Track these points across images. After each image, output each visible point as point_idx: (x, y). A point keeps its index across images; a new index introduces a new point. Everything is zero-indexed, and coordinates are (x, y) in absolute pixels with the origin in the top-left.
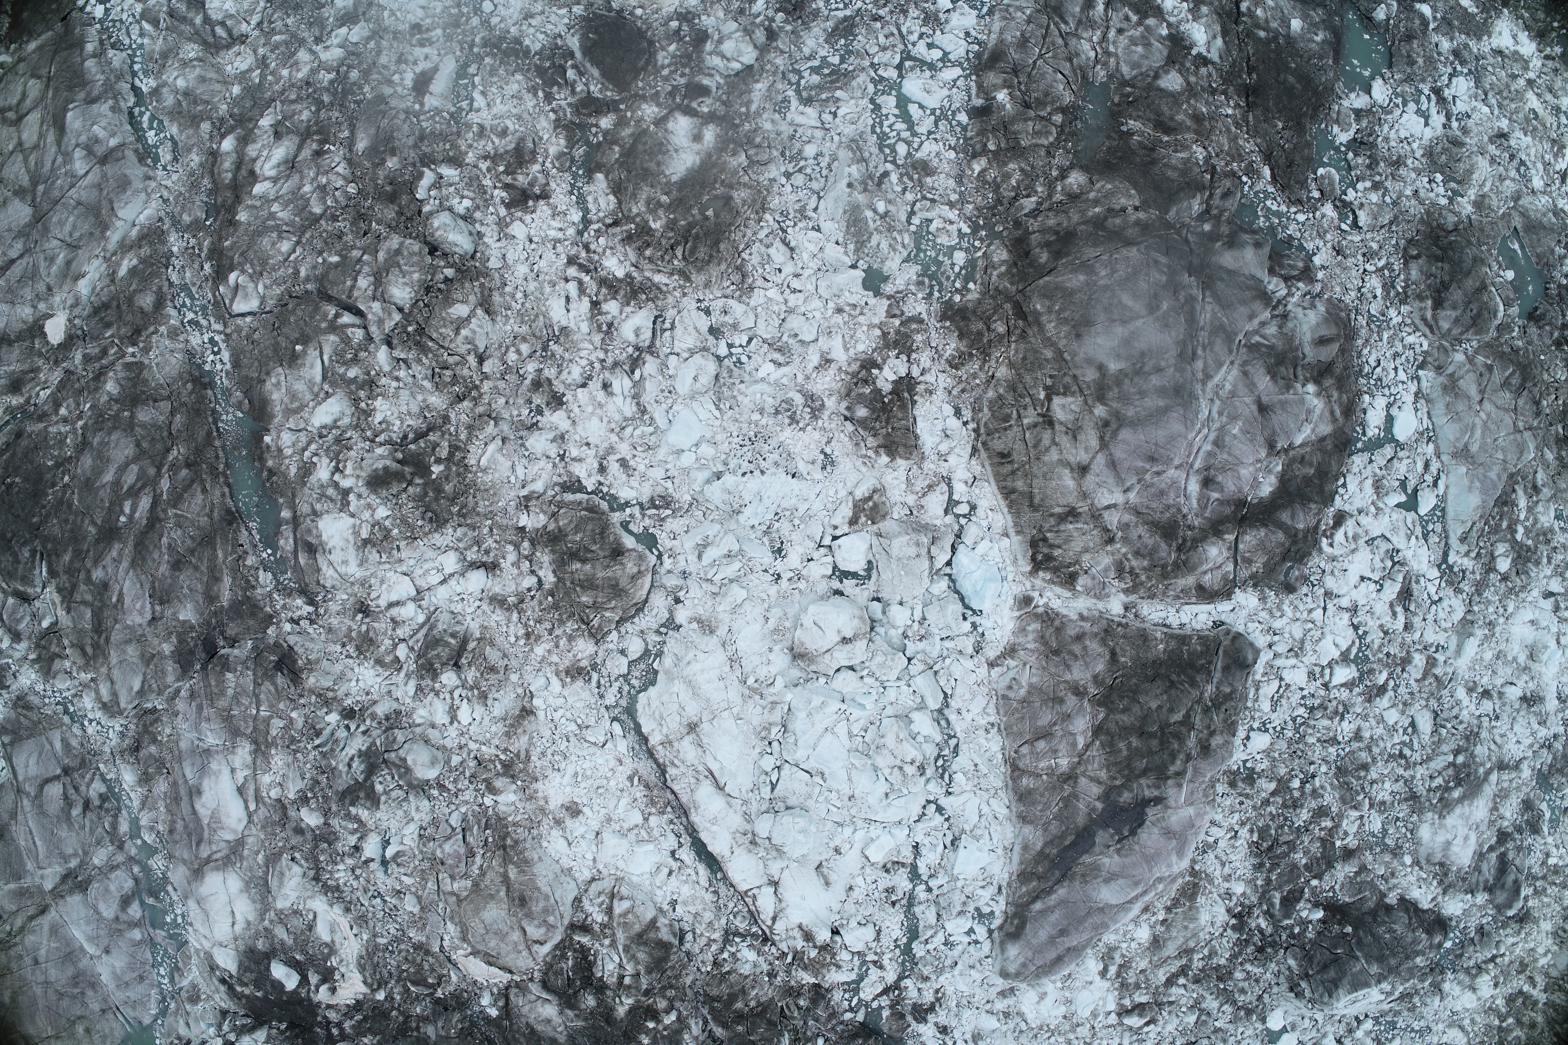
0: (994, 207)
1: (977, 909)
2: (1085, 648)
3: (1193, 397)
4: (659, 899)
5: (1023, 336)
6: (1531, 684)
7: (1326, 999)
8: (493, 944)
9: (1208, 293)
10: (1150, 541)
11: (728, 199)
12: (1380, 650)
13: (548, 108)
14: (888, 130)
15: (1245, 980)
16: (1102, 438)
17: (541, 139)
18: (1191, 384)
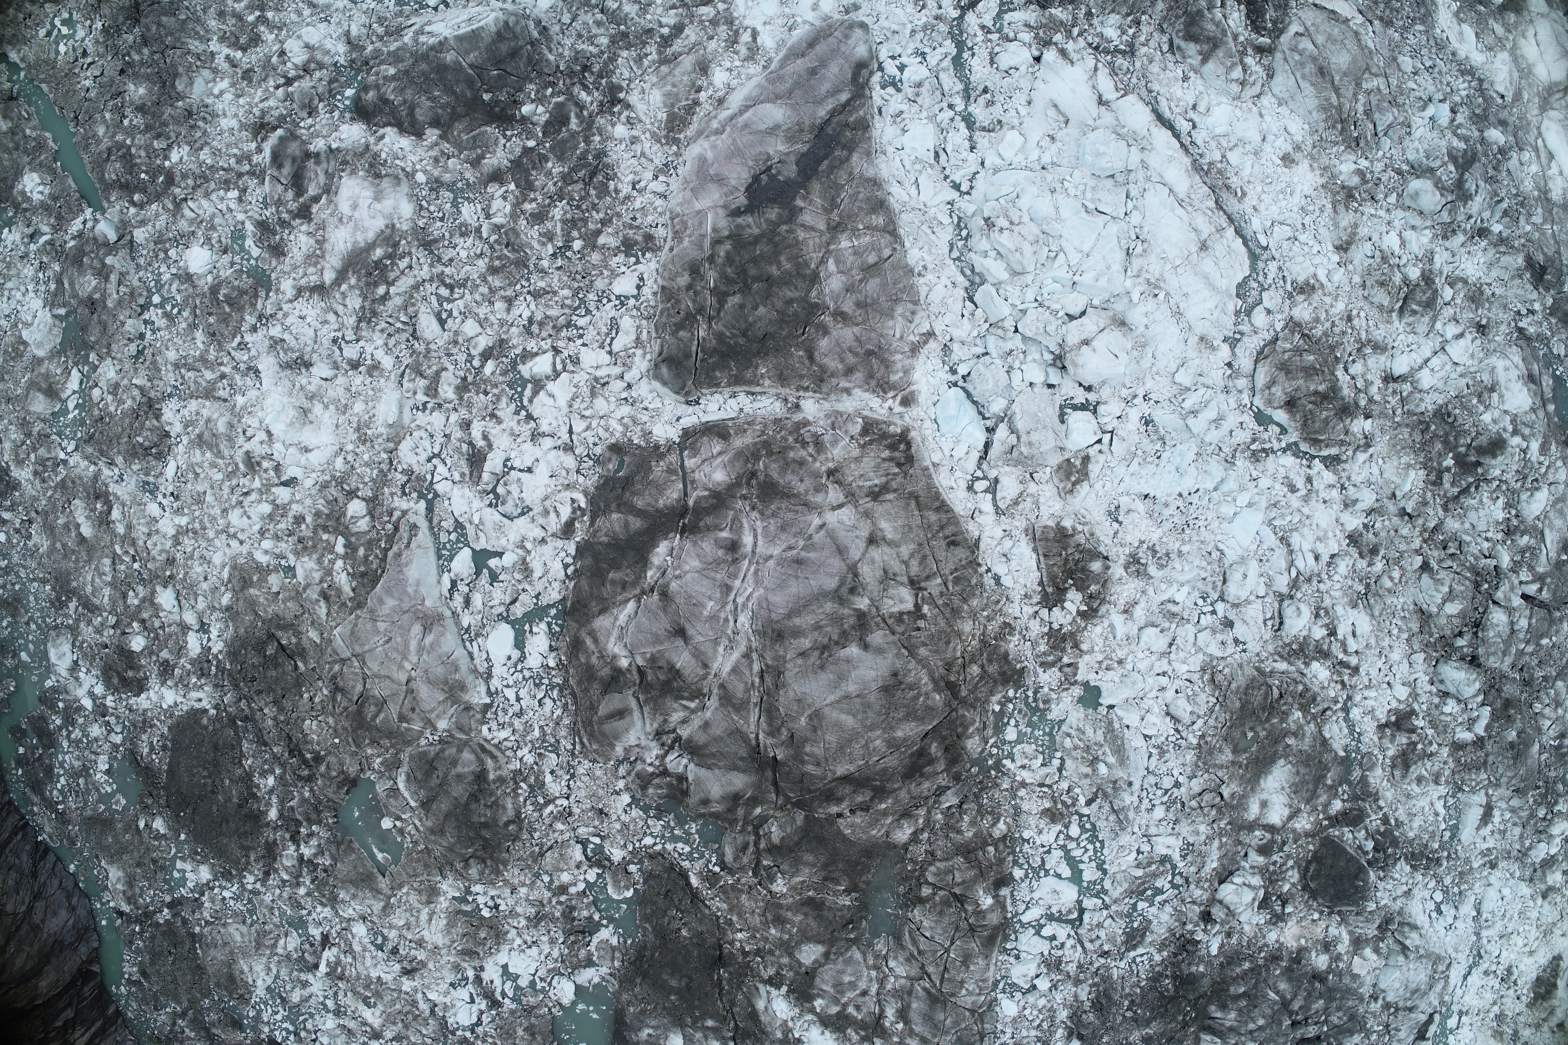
0: (982, 790)
1: (899, 90)
2: (842, 361)
3: (761, 633)
4: (1199, 81)
5: (948, 666)
6: (304, 381)
7: (512, 19)
8: (1336, 31)
9: (754, 742)
10: (789, 477)
11: (1234, 752)
12: (498, 398)
13: (1385, 810)
15: (596, 36)
16: (856, 575)
17: (1388, 781)
18: (764, 646)
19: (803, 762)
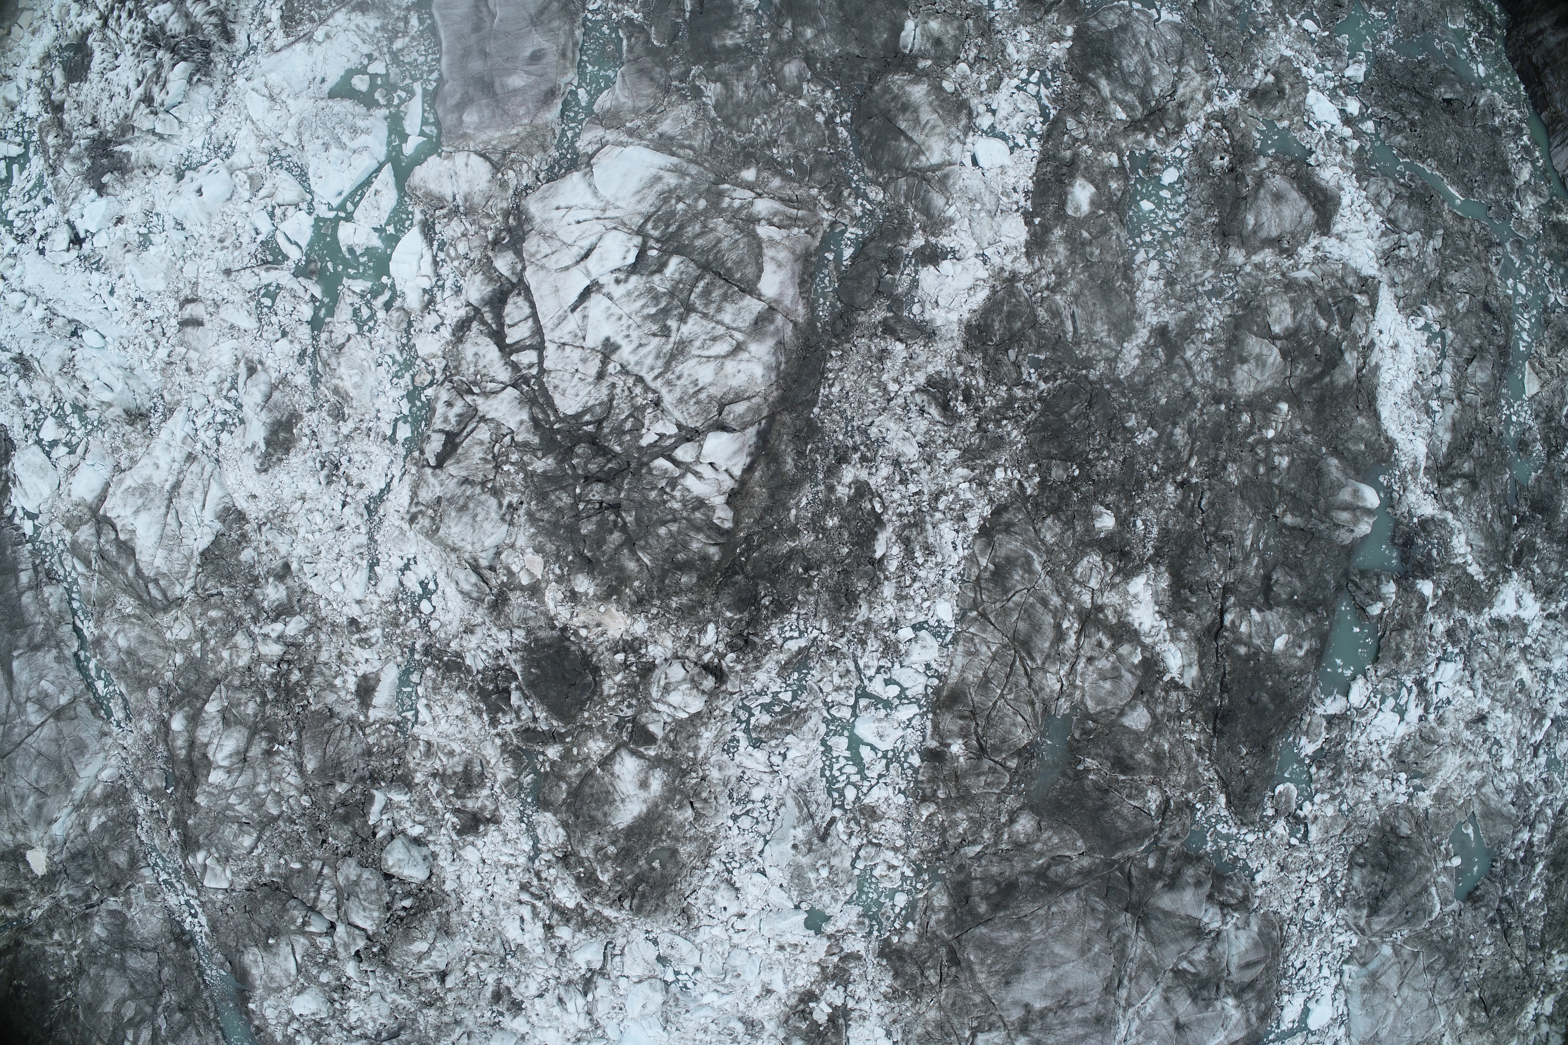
0: (937, 851)
3: (1115, 1022)
5: (955, 981)
9: (1142, 929)
11: (675, 850)
13: (494, 732)
14: (837, 774)
17: (488, 762)
18: (1113, 1012)
19: (1106, 912)
